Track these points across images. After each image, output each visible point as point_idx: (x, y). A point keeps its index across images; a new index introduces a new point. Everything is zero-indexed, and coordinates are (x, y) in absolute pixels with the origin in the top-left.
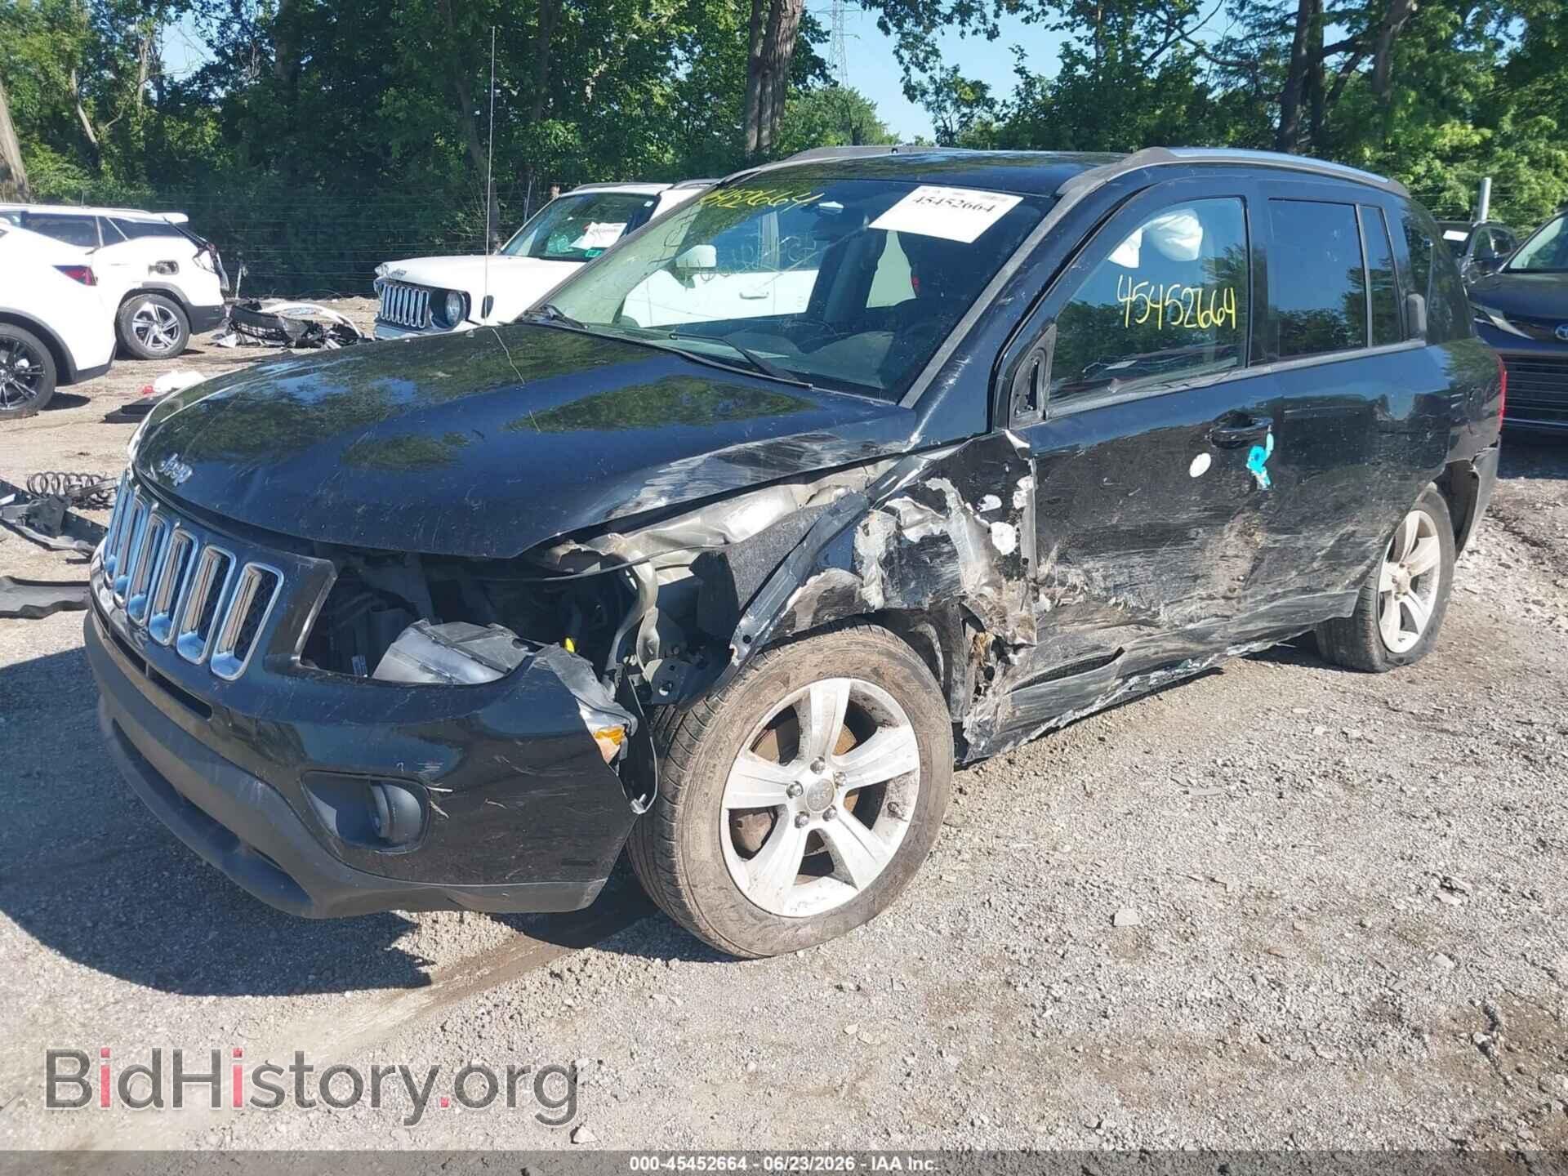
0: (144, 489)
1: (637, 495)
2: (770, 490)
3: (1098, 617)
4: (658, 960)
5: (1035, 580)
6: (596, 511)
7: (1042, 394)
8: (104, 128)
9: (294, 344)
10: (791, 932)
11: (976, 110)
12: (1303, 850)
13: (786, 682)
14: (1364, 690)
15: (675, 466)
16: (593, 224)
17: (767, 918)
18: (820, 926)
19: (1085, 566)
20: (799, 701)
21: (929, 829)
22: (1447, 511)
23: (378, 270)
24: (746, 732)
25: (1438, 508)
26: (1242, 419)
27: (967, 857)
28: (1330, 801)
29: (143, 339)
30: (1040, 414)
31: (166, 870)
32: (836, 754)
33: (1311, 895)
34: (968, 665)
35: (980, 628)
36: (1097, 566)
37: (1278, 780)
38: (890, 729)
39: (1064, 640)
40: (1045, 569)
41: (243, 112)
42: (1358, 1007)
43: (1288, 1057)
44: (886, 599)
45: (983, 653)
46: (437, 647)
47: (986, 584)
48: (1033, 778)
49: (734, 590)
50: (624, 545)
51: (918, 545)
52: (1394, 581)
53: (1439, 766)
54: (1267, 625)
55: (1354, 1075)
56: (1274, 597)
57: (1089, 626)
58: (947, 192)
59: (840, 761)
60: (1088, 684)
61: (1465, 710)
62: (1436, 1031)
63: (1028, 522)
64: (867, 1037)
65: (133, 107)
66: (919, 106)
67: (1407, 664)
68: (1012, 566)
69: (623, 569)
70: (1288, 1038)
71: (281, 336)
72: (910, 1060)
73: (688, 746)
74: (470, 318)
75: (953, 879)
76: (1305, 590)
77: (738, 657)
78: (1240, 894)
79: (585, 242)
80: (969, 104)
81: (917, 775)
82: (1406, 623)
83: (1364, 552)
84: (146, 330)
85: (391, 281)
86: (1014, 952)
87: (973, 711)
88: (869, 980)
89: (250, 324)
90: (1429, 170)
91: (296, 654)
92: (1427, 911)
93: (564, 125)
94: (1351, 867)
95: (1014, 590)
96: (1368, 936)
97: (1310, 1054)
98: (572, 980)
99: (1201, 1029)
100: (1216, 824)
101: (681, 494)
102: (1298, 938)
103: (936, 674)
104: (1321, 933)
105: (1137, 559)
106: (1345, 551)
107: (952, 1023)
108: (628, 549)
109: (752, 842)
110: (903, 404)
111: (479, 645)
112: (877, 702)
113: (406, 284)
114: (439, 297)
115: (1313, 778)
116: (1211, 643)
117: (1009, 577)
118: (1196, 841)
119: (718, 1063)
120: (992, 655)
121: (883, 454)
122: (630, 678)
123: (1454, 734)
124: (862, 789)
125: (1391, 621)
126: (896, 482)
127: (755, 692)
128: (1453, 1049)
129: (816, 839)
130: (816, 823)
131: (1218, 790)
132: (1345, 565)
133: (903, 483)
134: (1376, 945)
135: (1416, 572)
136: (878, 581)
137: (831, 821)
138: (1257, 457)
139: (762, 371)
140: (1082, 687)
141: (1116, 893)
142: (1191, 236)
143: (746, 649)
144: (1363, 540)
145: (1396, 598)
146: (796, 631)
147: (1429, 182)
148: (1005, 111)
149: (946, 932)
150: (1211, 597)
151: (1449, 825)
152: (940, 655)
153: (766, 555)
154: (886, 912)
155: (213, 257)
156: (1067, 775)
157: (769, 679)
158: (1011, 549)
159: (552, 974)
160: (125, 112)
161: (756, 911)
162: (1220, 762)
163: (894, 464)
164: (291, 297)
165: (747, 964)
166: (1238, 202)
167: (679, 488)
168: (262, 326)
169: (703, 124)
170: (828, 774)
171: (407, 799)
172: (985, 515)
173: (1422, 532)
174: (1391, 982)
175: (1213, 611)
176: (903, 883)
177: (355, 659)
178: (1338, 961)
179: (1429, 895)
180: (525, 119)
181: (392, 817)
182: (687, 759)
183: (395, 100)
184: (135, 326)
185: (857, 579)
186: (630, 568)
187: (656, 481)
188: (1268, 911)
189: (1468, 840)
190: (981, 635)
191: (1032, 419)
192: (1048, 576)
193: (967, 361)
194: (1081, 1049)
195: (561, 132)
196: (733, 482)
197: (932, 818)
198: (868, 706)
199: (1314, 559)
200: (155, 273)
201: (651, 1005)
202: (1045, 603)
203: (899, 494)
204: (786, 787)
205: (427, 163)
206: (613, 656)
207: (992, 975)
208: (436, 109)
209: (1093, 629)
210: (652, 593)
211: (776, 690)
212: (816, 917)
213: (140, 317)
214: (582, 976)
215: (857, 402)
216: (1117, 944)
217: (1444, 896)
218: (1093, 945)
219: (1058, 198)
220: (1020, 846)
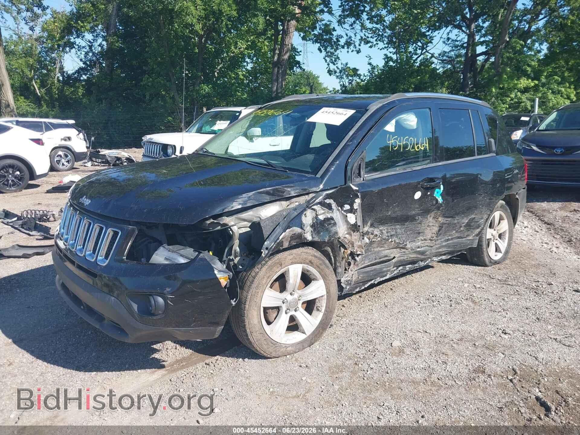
0: (74, 208)
1: (232, 204)
2: (275, 203)
3: (386, 246)
4: (241, 359)
5: (363, 232)
6: (219, 209)
7: (362, 173)
8: (43, 90)
9: (112, 165)
10: (285, 349)
11: (354, 78)
12: (457, 322)
13: (281, 265)
14: (483, 272)
15: (244, 195)
16: (218, 121)
17: (276, 344)
18: (294, 347)
19: (380, 228)
20: (286, 271)
21: (330, 315)
22: (509, 211)
23: (143, 138)
24: (268, 281)
25: (506, 210)
26: (432, 180)
27: (344, 326)
28: (468, 307)
29: (58, 164)
30: (362, 179)
31: (77, 335)
32: (299, 290)
33: (459, 336)
34: (342, 261)
35: (346, 249)
36: (384, 228)
37: (450, 301)
38: (316, 281)
39: (375, 253)
40: (366, 229)
41: (94, 84)
42: (471, 369)
43: (447, 384)
44: (313, 238)
45: (347, 257)
46: (170, 252)
47: (346, 234)
48: (368, 302)
49: (263, 233)
50: (228, 220)
51: (323, 221)
52: (492, 235)
53: (506, 296)
54: (446, 249)
55: (468, 389)
56: (448, 240)
57: (383, 249)
58: (332, 109)
59: (300, 292)
60: (384, 268)
61: (516, 278)
62: (496, 375)
63: (359, 213)
64: (309, 381)
65: (53, 83)
66: (333, 77)
67: (498, 264)
68: (354, 228)
69: (228, 228)
70: (447, 379)
71: (107, 162)
72: (323, 387)
73: (250, 286)
74: (176, 154)
75: (339, 333)
76: (459, 238)
77: (264, 254)
78: (435, 336)
79: (216, 128)
80: (352, 76)
81: (325, 297)
82: (497, 250)
83: (479, 224)
84: (59, 161)
85: (147, 142)
86: (358, 355)
87: (344, 277)
88: (310, 364)
89: (96, 158)
90: (516, 96)
91: (124, 257)
92: (497, 340)
93: (207, 86)
94: (473, 327)
95: (356, 236)
96: (476, 348)
97: (454, 383)
98: (212, 365)
99: (419, 376)
100: (428, 315)
101: (246, 204)
102: (453, 349)
103: (331, 264)
104: (461, 348)
105: (398, 227)
106: (472, 224)
107: (337, 376)
108: (230, 222)
109: (271, 319)
110: (317, 176)
111: (182, 252)
112: (312, 273)
113: (153, 143)
114: (165, 147)
115: (462, 300)
116: (426, 255)
117: (354, 231)
118: (421, 320)
119: (260, 389)
120: (350, 258)
121: (310, 192)
122: (230, 263)
123: (512, 285)
124: (308, 301)
125: (492, 248)
126: (315, 201)
127: (271, 268)
128: (501, 381)
129: (292, 319)
130: (292, 313)
131: (430, 304)
132: (473, 229)
133: (318, 201)
134: (479, 351)
135: (500, 232)
136: (310, 232)
137: (297, 312)
138: (438, 193)
139: (272, 166)
140: (381, 269)
141: (393, 336)
142: (413, 121)
143: (267, 252)
144: (478, 220)
145: (494, 241)
146: (283, 248)
147: (516, 100)
148: (365, 78)
149: (336, 349)
150: (425, 240)
151: (507, 314)
152: (332, 257)
153: (272, 222)
154: (316, 344)
155: (84, 135)
156: (379, 300)
157: (275, 264)
158: (354, 222)
159: (206, 364)
160: (51, 84)
161: (273, 341)
162: (431, 295)
163: (314, 195)
164: (110, 148)
165: (270, 360)
166: (428, 110)
167: (245, 202)
168: (100, 159)
169: (257, 85)
170: (296, 296)
171: (160, 300)
172: (345, 211)
173: (501, 219)
174: (482, 361)
175: (426, 244)
176: (322, 333)
177: (142, 259)
178: (466, 356)
179: (498, 335)
180: (194, 85)
181: (155, 306)
182: (249, 290)
183: (148, 79)
184: (56, 160)
185: (302, 231)
186: (230, 227)
187: (238, 200)
188: (444, 341)
189: (513, 318)
190: (346, 251)
191: (359, 180)
192: (367, 231)
193: (337, 162)
194: (379, 383)
195: (206, 89)
196: (262, 200)
197: (331, 311)
198: (308, 274)
199: (461, 227)
200: (63, 141)
201: (238, 372)
202: (366, 240)
203: (317, 204)
204: (282, 300)
205: (159, 100)
206: (225, 256)
207: (351, 362)
208: (162, 82)
209: (384, 250)
210: (237, 236)
211: (278, 268)
212: (293, 344)
213: (57, 156)
214: (216, 364)
215: (302, 175)
216: (393, 352)
217: (503, 335)
218: (385, 352)
219: (367, 110)
220: (362, 323)
